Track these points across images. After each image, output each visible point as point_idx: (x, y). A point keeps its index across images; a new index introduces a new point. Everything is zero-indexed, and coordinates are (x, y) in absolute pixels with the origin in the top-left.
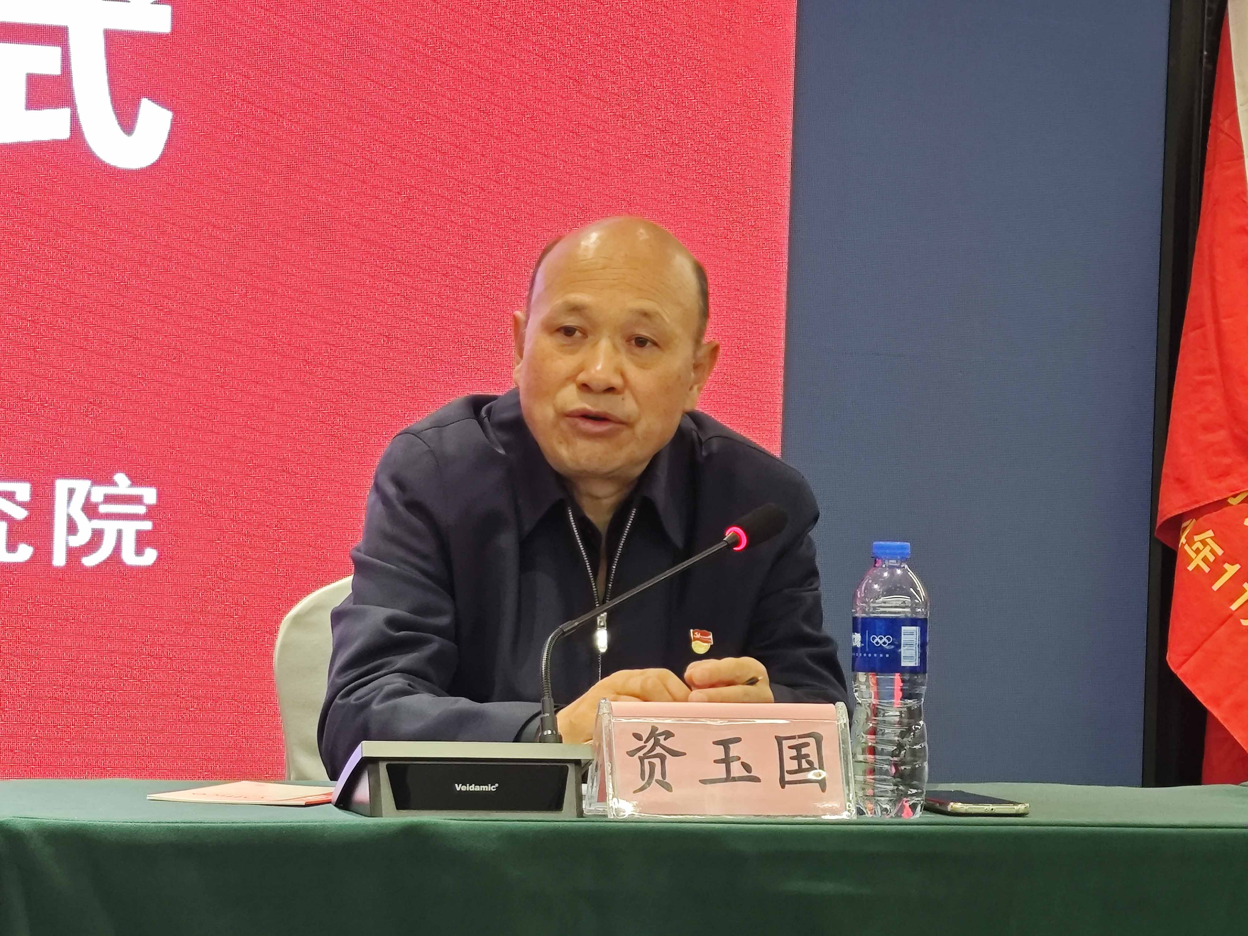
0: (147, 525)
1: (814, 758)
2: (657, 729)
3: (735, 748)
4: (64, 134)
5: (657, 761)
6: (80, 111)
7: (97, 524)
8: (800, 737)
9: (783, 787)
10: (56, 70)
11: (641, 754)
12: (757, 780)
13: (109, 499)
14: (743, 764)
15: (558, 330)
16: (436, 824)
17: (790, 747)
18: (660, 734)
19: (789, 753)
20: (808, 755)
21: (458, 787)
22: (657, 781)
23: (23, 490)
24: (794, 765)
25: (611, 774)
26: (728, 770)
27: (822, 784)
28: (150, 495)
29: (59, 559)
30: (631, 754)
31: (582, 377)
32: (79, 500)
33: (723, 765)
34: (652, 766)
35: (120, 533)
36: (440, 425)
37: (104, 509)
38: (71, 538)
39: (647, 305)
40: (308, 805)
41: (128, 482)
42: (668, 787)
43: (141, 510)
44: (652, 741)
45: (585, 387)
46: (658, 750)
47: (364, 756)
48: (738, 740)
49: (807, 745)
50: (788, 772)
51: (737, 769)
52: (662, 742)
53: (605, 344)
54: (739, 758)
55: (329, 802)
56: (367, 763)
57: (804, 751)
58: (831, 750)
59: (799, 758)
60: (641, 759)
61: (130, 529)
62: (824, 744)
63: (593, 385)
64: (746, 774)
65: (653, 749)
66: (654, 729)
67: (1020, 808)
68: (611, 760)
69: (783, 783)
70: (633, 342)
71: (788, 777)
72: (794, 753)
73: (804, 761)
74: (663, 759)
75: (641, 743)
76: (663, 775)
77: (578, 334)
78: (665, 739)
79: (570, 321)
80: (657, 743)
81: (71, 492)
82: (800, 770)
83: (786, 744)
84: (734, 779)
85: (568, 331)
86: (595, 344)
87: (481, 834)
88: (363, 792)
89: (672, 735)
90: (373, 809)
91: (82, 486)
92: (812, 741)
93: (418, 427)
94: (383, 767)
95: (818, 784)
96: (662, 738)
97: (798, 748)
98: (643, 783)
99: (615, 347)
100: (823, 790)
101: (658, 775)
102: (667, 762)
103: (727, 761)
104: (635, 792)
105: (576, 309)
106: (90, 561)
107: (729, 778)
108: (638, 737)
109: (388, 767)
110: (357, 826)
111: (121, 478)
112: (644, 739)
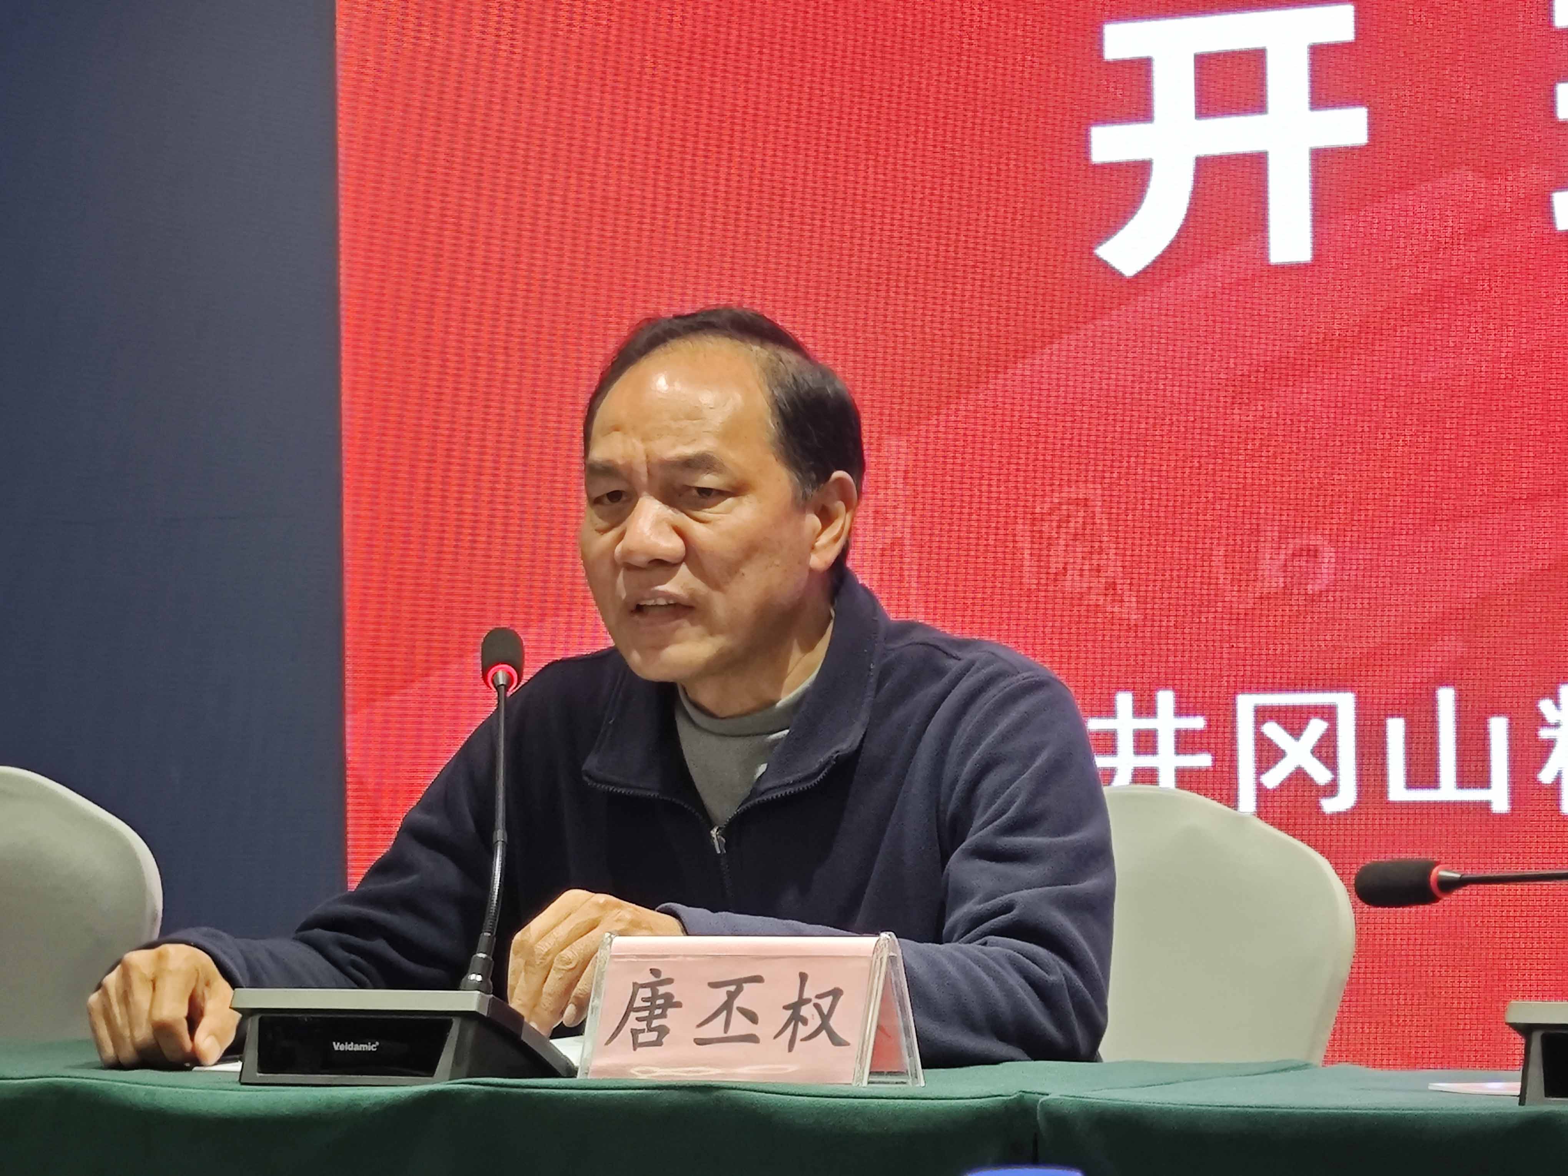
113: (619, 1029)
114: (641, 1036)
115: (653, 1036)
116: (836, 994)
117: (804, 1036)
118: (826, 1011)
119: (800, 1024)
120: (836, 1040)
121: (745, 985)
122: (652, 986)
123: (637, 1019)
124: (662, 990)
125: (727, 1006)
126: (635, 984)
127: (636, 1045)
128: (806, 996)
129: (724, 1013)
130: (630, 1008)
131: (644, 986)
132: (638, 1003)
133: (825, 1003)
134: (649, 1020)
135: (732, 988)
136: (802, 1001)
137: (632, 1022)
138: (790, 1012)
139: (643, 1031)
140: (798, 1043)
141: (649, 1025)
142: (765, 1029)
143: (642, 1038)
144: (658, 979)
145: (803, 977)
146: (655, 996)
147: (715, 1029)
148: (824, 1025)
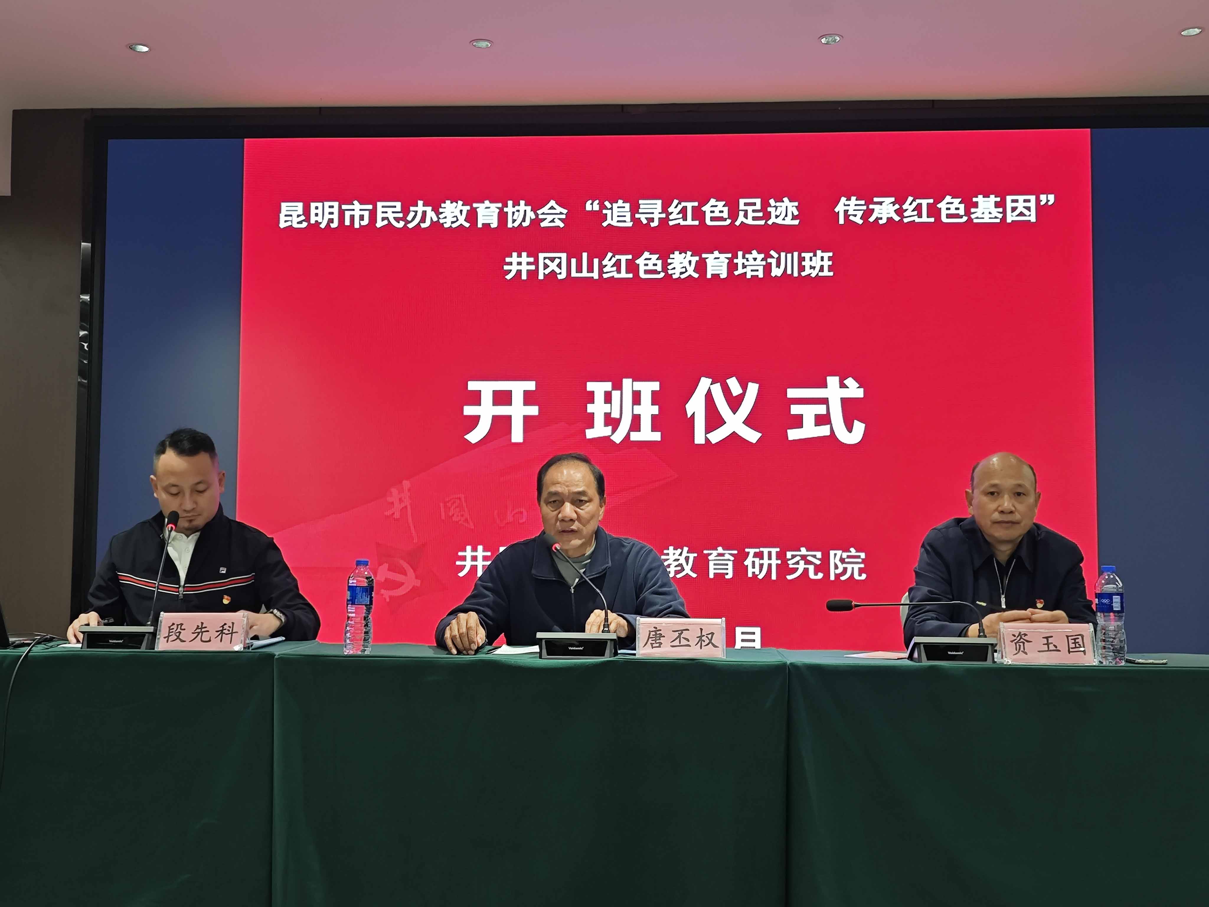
0: (862, 566)
1: (1081, 643)
2: (1021, 633)
3: (1050, 640)
4: (828, 433)
5: (1021, 644)
6: (833, 426)
7: (845, 565)
8: (1076, 635)
9: (1069, 653)
10: (824, 412)
11: (1016, 641)
12: (1059, 651)
13: (849, 557)
14: (1054, 645)
15: (988, 493)
16: (941, 665)
17: (1072, 639)
18: (1022, 635)
19: (1071, 641)
20: (1078, 642)
21: (949, 653)
22: (1022, 651)
23: (819, 554)
24: (1073, 646)
25: (1005, 648)
26: (1048, 648)
27: (1084, 651)
28: (863, 555)
29: (832, 578)
30: (1012, 641)
31: (1000, 509)
32: (838, 557)
33: (1046, 646)
34: (1020, 646)
35: (853, 568)
36: (947, 527)
37: (847, 560)
38: (836, 571)
39: (1020, 482)
40: (898, 659)
41: (855, 551)
42: (1026, 653)
43: (860, 560)
44: (1019, 637)
45: (1002, 512)
46: (1022, 640)
47: (915, 642)
48: (1052, 637)
49: (1078, 638)
50: (1071, 648)
51: (1052, 647)
52: (1023, 637)
53: (1006, 497)
54: (1052, 643)
55: (905, 658)
56: (916, 644)
57: (1077, 641)
58: (1088, 641)
59: (1075, 643)
60: (1016, 643)
61: (856, 567)
62: (1084, 638)
63: (1005, 511)
64: (1055, 649)
65: (1020, 640)
66: (1020, 633)
67: (1165, 661)
68: (1004, 644)
69: (1069, 652)
70: (1016, 495)
71: (1071, 650)
72: (1073, 641)
73: (1077, 644)
74: (1024, 643)
75: (1015, 638)
76: (1024, 649)
77: (996, 494)
78: (1024, 636)
79: (992, 490)
80: (1021, 638)
81: (835, 555)
82: (1076, 647)
83: (1070, 638)
84: (1051, 651)
85: (992, 493)
86: (1003, 497)
87: (957, 669)
88: (916, 655)
89: (1027, 635)
90: (919, 660)
91: (839, 553)
92: (1080, 637)
93: (940, 528)
94: (922, 645)
95: (1082, 653)
96: (1023, 636)
97: (1075, 639)
98: (1017, 652)
99: (1010, 498)
100: (1085, 654)
101: (1022, 649)
102: (1025, 645)
103: (1048, 644)
104: (1013, 655)
105: (995, 486)
106: (843, 578)
107: (1049, 650)
108: (1014, 636)
109: (924, 645)
110: (913, 666)
111: (852, 550)
112: (1017, 636)
113: (647, 643)
114: (653, 645)
115: (658, 645)
116: (713, 634)
117: (705, 645)
118: (710, 638)
119: (703, 642)
120: (715, 646)
121: (684, 632)
122: (655, 631)
123: (652, 640)
124: (658, 633)
125: (679, 637)
126: (649, 631)
127: (653, 648)
128: (703, 634)
129: (678, 639)
130: (649, 638)
131: (652, 631)
132: (651, 636)
133: (710, 636)
134: (655, 640)
135: (680, 632)
136: (702, 636)
137: (650, 641)
138: (699, 639)
139: (654, 643)
140: (703, 647)
141: (656, 642)
142: (692, 643)
143: (654, 645)
144: (656, 630)
145: (701, 629)
146: (656, 634)
147: (676, 643)
148: (710, 642)
